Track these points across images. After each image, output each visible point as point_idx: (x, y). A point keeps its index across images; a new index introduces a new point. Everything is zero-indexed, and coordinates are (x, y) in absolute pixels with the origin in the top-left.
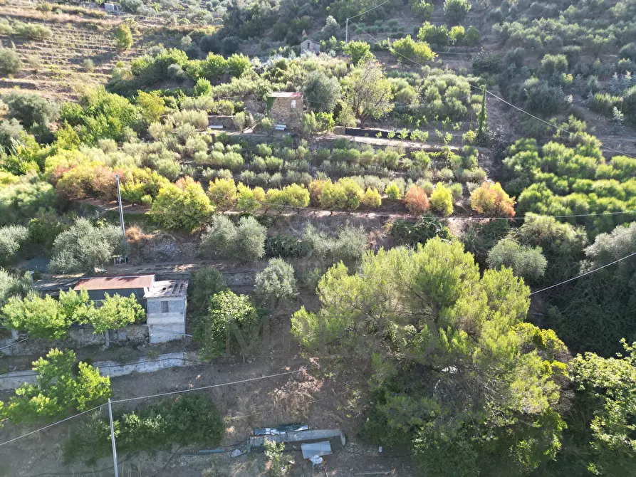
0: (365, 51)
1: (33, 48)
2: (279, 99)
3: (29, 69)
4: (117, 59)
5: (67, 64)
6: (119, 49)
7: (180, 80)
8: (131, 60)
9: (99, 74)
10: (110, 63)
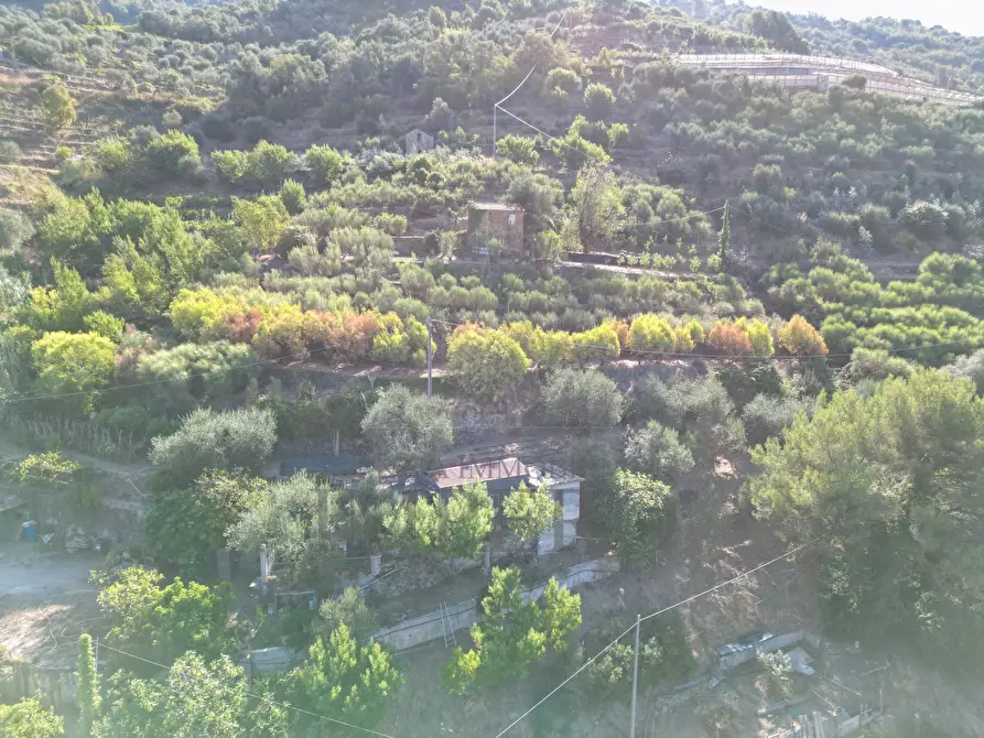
0: (527, 149)
2: (491, 212)
4: (50, 142)
6: (52, 126)
7: (198, 182)
8: (77, 146)
9: (33, 168)
10: (42, 149)
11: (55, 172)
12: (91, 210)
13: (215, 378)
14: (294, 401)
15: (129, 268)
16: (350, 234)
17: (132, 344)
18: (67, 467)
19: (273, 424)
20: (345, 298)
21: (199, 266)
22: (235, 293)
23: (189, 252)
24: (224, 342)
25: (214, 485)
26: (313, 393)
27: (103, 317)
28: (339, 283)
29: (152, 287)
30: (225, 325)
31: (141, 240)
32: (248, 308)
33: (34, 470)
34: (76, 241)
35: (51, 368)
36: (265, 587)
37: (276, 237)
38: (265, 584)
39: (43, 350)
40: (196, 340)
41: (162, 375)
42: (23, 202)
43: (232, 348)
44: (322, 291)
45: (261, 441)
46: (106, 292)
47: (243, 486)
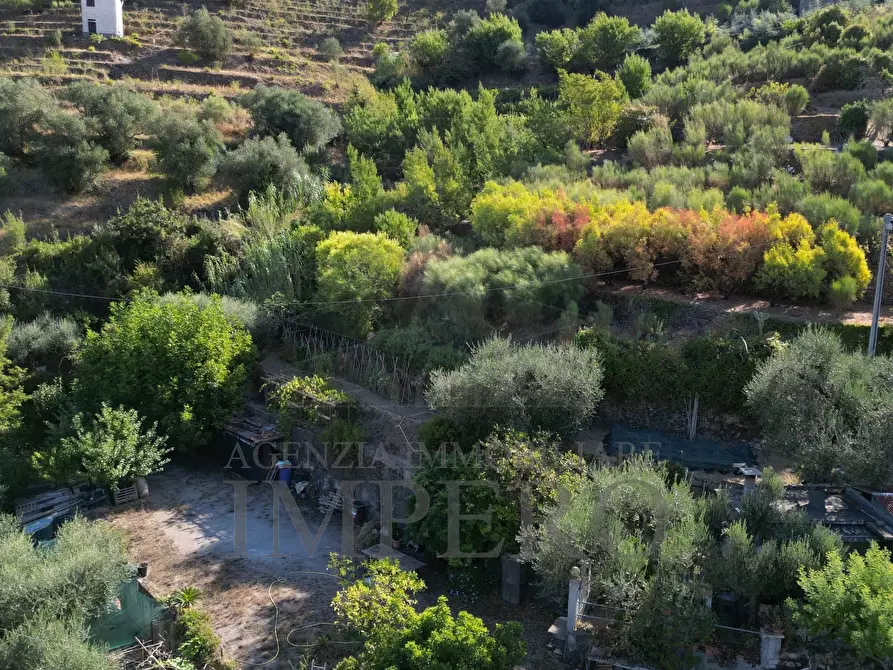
1: (234, 19)
3: (240, 54)
4: (370, 39)
5: (294, 47)
6: (375, 20)
7: (518, 74)
8: (394, 42)
9: (350, 66)
10: (361, 47)
11: (371, 70)
12: (401, 105)
13: (521, 297)
14: (630, 342)
15: (430, 163)
16: (721, 109)
17: (424, 249)
18: (332, 398)
19: (598, 372)
20: (716, 194)
21: (510, 158)
22: (555, 188)
23: (501, 140)
24: (535, 248)
25: (505, 454)
26: (659, 332)
27: (395, 217)
28: (702, 175)
29: (453, 185)
30: (539, 226)
31: (447, 132)
32: (572, 206)
33: (297, 396)
34: (379, 137)
35: (330, 272)
36: (572, 639)
37: (611, 124)
38: (574, 633)
39: (327, 251)
40: (500, 245)
41: (453, 289)
42: (336, 100)
43: (546, 257)
44: (679, 185)
45: (578, 396)
46: (402, 189)
47: (549, 462)
